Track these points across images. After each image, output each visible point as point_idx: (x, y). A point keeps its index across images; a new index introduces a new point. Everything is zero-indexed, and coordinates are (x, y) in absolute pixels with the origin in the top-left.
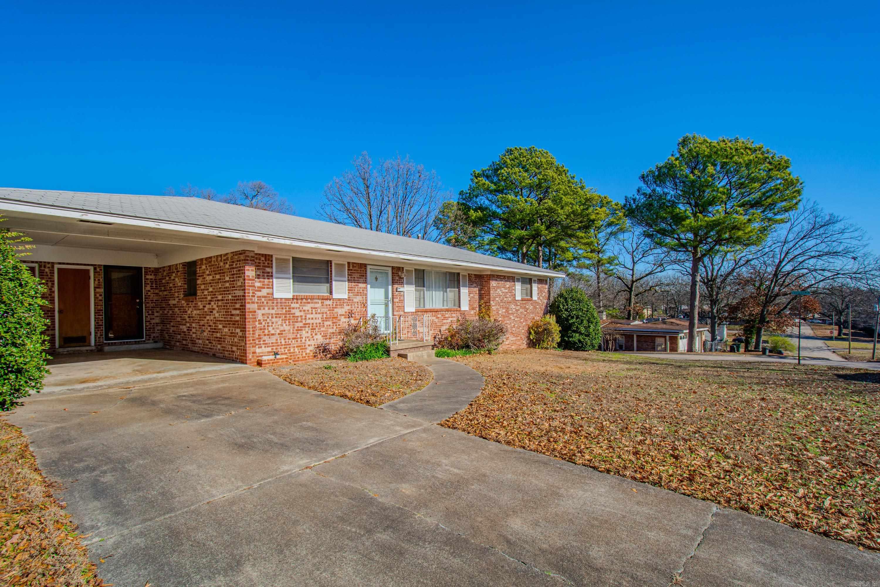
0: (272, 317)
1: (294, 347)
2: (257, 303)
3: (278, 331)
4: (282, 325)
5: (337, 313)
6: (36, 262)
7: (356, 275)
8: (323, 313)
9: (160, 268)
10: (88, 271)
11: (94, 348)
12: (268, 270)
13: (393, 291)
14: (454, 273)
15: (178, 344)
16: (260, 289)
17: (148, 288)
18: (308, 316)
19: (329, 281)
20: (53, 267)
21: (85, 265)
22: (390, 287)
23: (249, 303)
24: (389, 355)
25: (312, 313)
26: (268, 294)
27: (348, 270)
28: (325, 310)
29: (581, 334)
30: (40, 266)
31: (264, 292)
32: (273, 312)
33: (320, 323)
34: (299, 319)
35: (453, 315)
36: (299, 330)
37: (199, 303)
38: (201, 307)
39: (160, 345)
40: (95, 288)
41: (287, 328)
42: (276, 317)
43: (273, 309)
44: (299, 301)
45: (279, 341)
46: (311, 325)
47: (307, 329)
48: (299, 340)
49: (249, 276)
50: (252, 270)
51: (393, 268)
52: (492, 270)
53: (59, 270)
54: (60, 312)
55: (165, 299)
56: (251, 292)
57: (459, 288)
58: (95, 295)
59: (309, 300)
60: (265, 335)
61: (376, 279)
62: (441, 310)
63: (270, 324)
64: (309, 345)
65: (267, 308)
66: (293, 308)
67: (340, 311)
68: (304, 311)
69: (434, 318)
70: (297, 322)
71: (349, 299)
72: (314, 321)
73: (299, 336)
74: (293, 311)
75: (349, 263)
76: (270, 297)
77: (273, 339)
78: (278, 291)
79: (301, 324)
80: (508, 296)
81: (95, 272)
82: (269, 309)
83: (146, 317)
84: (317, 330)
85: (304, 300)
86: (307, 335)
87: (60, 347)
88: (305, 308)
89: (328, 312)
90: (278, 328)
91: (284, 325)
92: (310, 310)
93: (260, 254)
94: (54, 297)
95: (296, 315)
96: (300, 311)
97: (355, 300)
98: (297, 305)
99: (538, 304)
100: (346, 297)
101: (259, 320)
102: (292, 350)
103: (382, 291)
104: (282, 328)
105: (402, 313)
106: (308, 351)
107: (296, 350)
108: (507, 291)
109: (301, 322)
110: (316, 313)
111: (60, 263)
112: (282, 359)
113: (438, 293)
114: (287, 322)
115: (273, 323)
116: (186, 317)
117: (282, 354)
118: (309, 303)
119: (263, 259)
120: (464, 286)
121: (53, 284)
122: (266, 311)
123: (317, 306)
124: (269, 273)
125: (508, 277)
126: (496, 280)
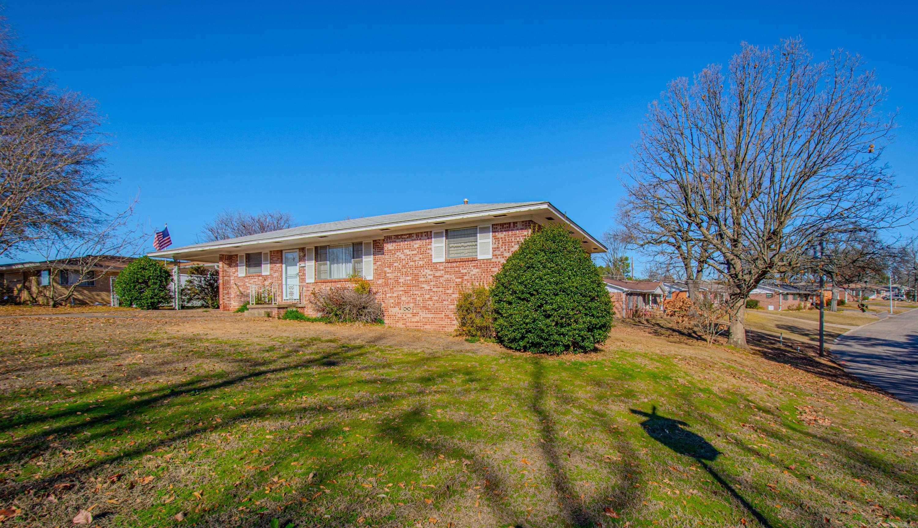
2: (234, 280)
7: (276, 259)
12: (237, 262)
13: (299, 267)
22: (298, 264)
26: (237, 275)
27: (271, 256)
42: (240, 287)
49: (222, 267)
51: (299, 249)
57: (360, 257)
66: (246, 282)
67: (266, 283)
70: (248, 290)
71: (271, 275)
75: (271, 252)
78: (240, 273)
80: (417, 259)
88: (251, 282)
93: (234, 255)
95: (247, 286)
97: (274, 276)
98: (248, 280)
99: (496, 265)
100: (269, 273)
105: (305, 284)
108: (414, 252)
118: (252, 279)
119: (236, 257)
120: (368, 254)
123: (256, 280)
125: (417, 235)
126: (395, 242)
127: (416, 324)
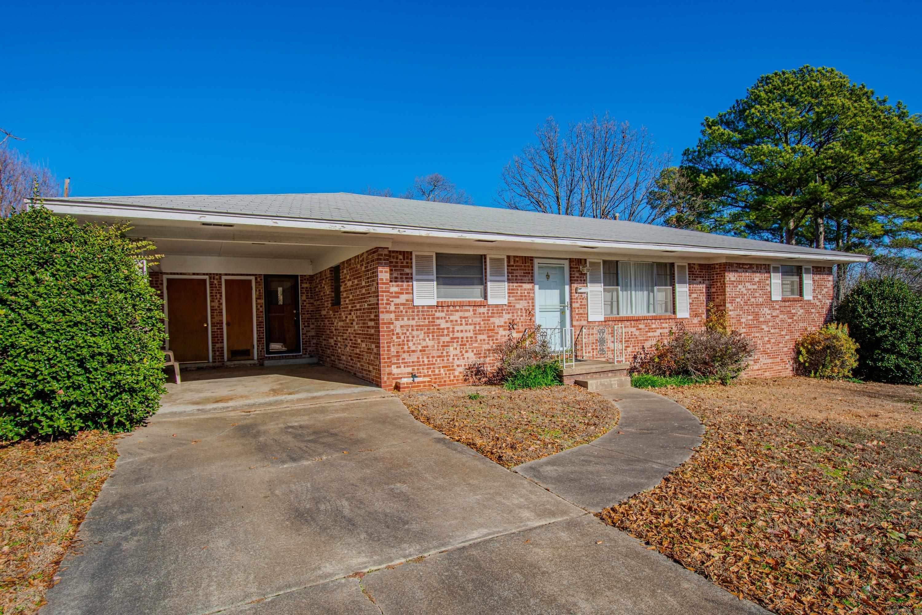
0: (413, 330)
1: (439, 367)
2: (395, 312)
3: (420, 348)
4: (425, 340)
5: (494, 323)
6: (207, 274)
7: (519, 273)
8: (475, 324)
9: (314, 275)
10: (250, 281)
11: (256, 362)
12: (407, 270)
13: (571, 293)
14: (665, 264)
15: (328, 359)
16: (397, 295)
17: (304, 298)
18: (457, 328)
19: (482, 282)
20: (220, 278)
21: (247, 275)
22: (567, 288)
23: (383, 312)
24: (561, 382)
25: (461, 324)
26: (407, 300)
27: (508, 266)
28: (478, 320)
29: (900, 354)
30: (210, 278)
31: (403, 298)
32: (413, 323)
33: (471, 337)
34: (446, 332)
35: (664, 325)
36: (446, 345)
37: (343, 314)
38: (344, 318)
39: (315, 360)
40: (257, 299)
41: (430, 343)
42: (417, 330)
43: (413, 319)
44: (445, 309)
45: (421, 360)
46: (460, 340)
47: (455, 345)
48: (445, 359)
49: (382, 279)
50: (386, 272)
51: (571, 260)
52: (728, 257)
53: (226, 281)
54: (228, 324)
55: (318, 310)
56: (385, 298)
57: (673, 285)
58: (257, 307)
59: (458, 308)
60: (404, 352)
61: (548, 276)
62: (645, 319)
63: (410, 338)
64: (458, 366)
65: (406, 318)
66: (438, 318)
67: (497, 321)
68: (452, 321)
69: (634, 330)
70: (443, 336)
71: (510, 305)
72: (464, 335)
73: (445, 354)
74: (438, 322)
75: (509, 257)
76: (410, 305)
77: (414, 358)
78: (419, 297)
79: (447, 339)
80: (757, 295)
81: (256, 282)
82: (409, 319)
83: (303, 329)
84: (468, 346)
85: (451, 308)
86: (455, 352)
87: (229, 360)
88: (452, 318)
89: (482, 323)
90: (419, 344)
91: (427, 339)
92: (459, 320)
93: (397, 252)
94: (222, 309)
95: (442, 327)
96: (447, 322)
97: (518, 306)
98: (443, 315)
99: (814, 306)
100: (505, 302)
101: (398, 334)
102: (437, 372)
103: (556, 293)
104: (424, 344)
105: (584, 323)
106: (457, 373)
107: (442, 370)
108: (755, 287)
109: (448, 335)
110: (467, 324)
111: (226, 275)
112: (424, 382)
113: (639, 293)
114: (431, 335)
115: (413, 337)
116: (333, 328)
117: (424, 376)
118: (457, 311)
119: (401, 257)
120: (682, 282)
121: (221, 296)
122: (406, 322)
123: (467, 314)
124: (408, 274)
125: (757, 266)
126: (737, 271)
127: (757, 372)
